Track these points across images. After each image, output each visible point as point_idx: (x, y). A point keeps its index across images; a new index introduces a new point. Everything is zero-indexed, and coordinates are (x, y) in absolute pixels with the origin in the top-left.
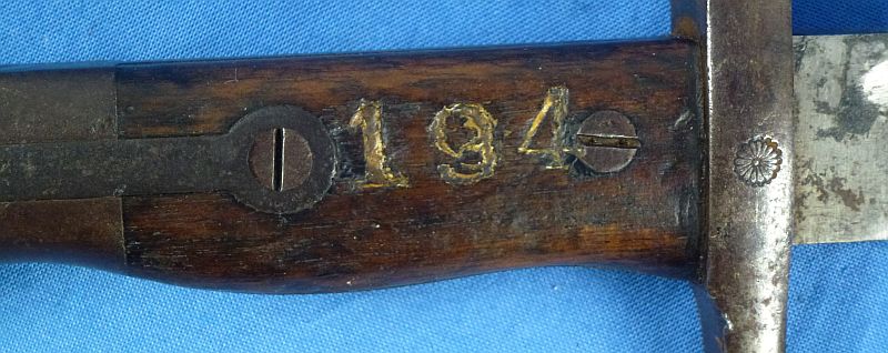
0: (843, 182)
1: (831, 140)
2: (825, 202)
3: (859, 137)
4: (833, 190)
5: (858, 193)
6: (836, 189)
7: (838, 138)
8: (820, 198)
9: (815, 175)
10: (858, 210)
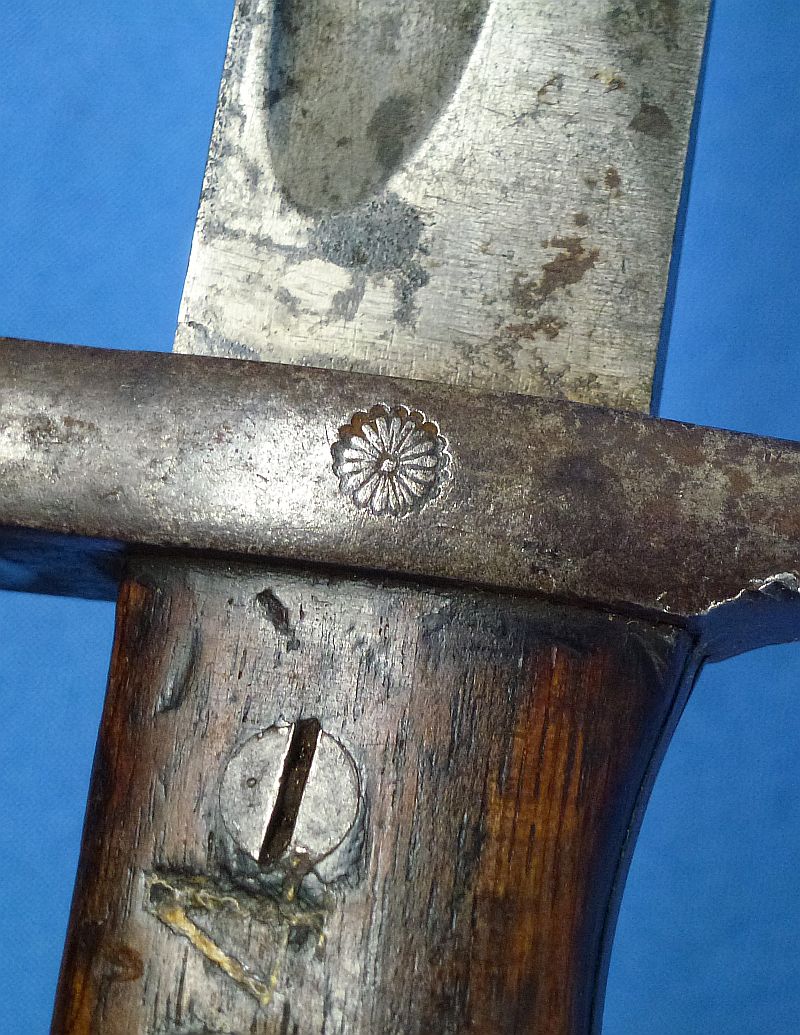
0: (523, 281)
1: (421, 296)
2: (562, 326)
3: (427, 233)
4: (540, 303)
5: (556, 251)
6: (537, 298)
7: (420, 278)
8: (552, 335)
9: (495, 339)
10: (594, 255)
